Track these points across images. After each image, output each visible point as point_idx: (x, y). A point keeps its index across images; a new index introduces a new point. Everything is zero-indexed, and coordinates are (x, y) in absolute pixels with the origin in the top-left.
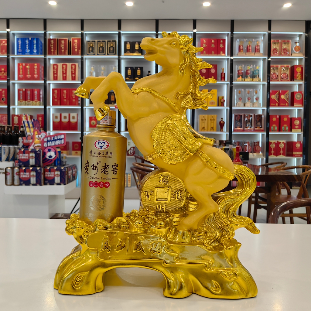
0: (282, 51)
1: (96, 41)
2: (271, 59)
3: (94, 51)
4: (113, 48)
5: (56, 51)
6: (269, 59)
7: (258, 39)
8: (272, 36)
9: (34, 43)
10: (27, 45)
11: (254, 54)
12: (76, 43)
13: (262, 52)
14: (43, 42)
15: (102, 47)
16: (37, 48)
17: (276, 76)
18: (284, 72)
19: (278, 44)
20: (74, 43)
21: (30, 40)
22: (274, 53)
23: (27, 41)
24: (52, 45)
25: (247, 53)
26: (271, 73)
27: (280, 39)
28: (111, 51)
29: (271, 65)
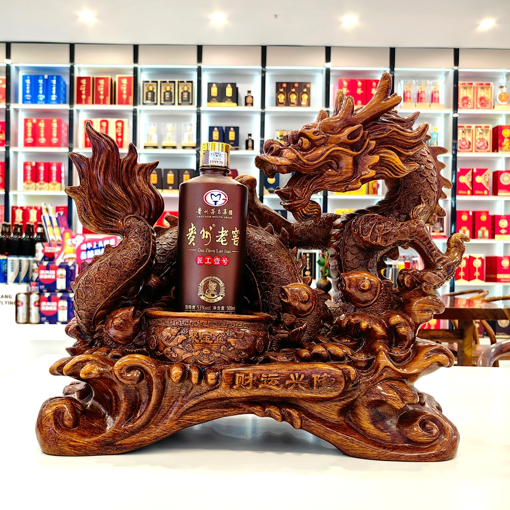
0: (478, 101)
1: (159, 81)
2: (459, 114)
3: (155, 98)
4: (189, 93)
5: (90, 98)
6: (456, 115)
7: (436, 81)
8: (460, 75)
9: (52, 84)
10: (41, 88)
11: (430, 106)
12: (124, 85)
13: (443, 103)
14: (68, 83)
15: (170, 92)
16: (57, 93)
17: (466, 144)
18: (481, 138)
19: (470, 89)
20: (120, 84)
21: (46, 79)
22: (463, 105)
23: (41, 81)
24: (83, 89)
25: (417, 104)
26: (459, 138)
27: (475, 81)
28: (184, 99)
29: (458, 125)
